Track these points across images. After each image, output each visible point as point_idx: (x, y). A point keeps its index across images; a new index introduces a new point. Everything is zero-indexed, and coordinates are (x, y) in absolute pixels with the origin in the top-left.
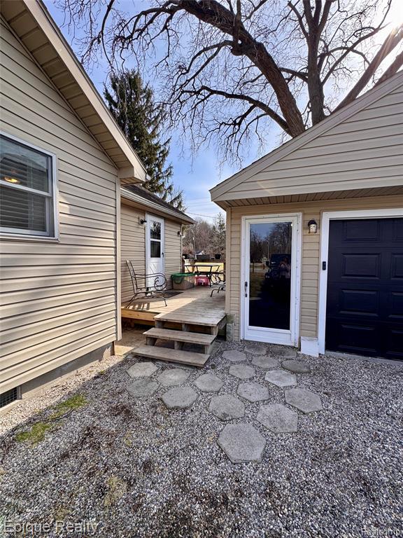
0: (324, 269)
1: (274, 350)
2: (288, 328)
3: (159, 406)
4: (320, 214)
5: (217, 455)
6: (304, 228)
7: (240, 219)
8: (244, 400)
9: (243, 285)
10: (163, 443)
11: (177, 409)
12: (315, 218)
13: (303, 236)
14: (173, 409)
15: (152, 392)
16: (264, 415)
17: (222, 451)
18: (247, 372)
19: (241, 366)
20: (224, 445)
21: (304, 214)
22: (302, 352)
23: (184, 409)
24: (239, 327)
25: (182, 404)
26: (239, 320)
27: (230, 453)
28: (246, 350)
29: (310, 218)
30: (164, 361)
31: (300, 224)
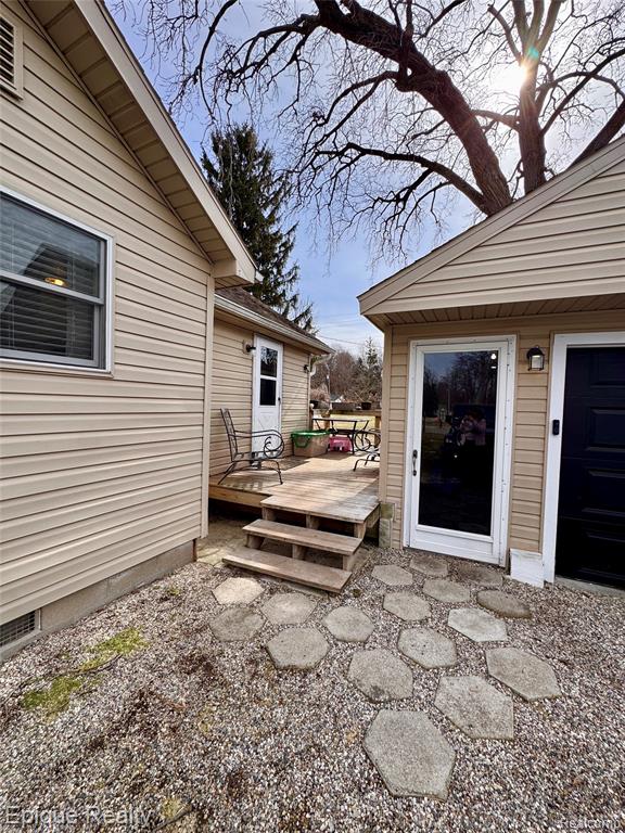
0: (555, 432)
1: (461, 570)
2: (488, 533)
3: (262, 661)
4: (549, 337)
5: (362, 773)
6: (519, 362)
7: (407, 344)
8: (411, 663)
9: (409, 454)
10: (266, 736)
11: (292, 669)
12: (541, 344)
13: (518, 374)
14: (286, 669)
15: (252, 634)
16: (449, 697)
17: (372, 765)
18: (416, 608)
19: (404, 596)
20: (376, 753)
21: (520, 338)
22: (513, 576)
23: (306, 672)
24: (401, 525)
25: (301, 663)
26: (402, 514)
27: (388, 773)
28: (412, 566)
29: (532, 345)
30: (274, 578)
31: (513, 355)
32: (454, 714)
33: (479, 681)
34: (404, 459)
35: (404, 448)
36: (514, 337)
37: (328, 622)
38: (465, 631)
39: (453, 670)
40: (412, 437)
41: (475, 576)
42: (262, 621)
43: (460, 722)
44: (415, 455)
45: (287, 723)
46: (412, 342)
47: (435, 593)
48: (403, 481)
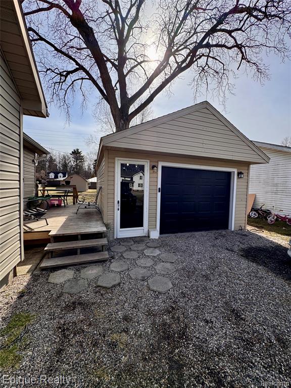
0: (159, 192)
1: (137, 240)
2: (142, 226)
4: (157, 162)
6: (150, 169)
7: (114, 159)
8: (145, 268)
9: (116, 202)
13: (150, 173)
18: (134, 255)
22: (151, 238)
29: (153, 164)
31: (149, 167)
32: (162, 273)
33: (162, 263)
34: (114, 205)
35: (114, 200)
36: (148, 161)
37: (113, 269)
38: (151, 255)
39: (155, 264)
40: (117, 196)
41: (142, 241)
42: (86, 280)
43: (165, 273)
44: (118, 202)
45: (127, 298)
46: (116, 158)
47: (136, 249)
48: (114, 213)
